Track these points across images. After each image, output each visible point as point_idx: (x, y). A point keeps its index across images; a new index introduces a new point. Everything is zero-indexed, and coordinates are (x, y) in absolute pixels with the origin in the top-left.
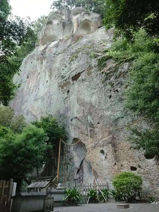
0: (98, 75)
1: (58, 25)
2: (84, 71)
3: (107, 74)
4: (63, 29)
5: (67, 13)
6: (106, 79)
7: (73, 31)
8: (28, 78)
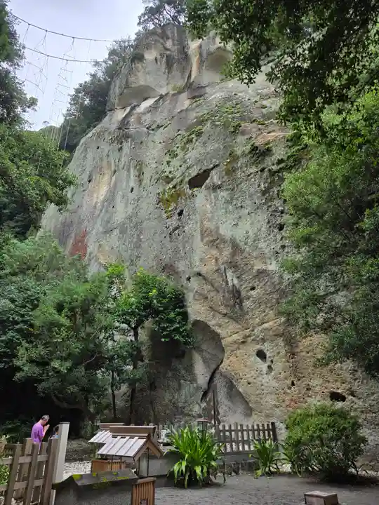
0: (252, 176)
1: (156, 62)
2: (217, 165)
3: (272, 173)
4: (167, 71)
5: (176, 35)
6: (272, 184)
7: (190, 76)
8: (89, 181)
